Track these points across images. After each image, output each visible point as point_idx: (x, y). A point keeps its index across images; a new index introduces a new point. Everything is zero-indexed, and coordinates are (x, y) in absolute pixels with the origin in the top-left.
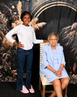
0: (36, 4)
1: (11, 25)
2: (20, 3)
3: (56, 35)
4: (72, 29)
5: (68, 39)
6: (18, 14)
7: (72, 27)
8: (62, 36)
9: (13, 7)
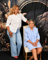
0: (20, 2)
1: (4, 15)
2: (9, 1)
3: (33, 21)
4: (43, 16)
5: (41, 23)
6: (8, 8)
7: (44, 15)
8: (37, 21)
9: (5, 4)
